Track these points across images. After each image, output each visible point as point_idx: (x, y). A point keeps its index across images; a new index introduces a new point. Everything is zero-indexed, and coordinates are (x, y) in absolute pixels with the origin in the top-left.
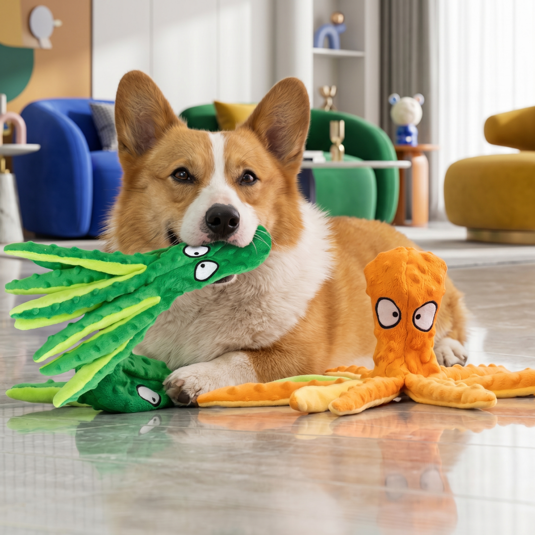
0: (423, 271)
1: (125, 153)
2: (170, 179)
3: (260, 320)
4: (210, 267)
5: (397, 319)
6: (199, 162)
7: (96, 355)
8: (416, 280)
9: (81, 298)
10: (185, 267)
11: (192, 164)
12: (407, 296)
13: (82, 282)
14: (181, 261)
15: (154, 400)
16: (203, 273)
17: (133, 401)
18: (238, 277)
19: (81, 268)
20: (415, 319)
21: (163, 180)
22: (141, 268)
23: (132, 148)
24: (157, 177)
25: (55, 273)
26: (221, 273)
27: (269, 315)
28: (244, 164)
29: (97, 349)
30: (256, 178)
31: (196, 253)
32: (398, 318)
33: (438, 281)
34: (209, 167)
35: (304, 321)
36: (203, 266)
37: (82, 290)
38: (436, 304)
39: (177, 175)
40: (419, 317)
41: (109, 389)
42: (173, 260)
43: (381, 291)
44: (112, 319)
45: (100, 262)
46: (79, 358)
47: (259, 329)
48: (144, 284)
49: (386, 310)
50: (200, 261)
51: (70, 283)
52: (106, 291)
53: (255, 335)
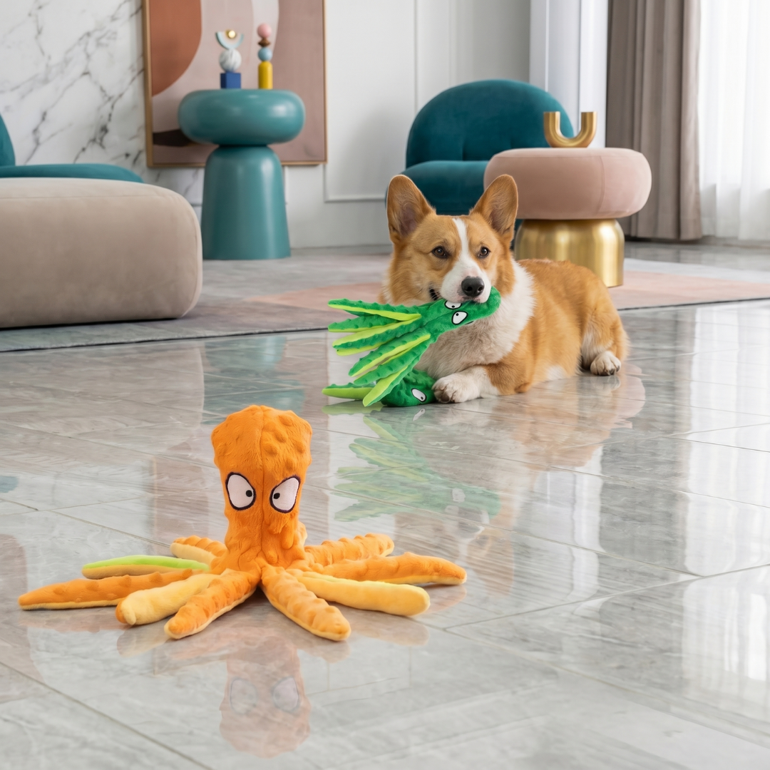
0: (280, 439)
1: (395, 233)
2: (431, 254)
3: (489, 347)
4: (462, 315)
5: (251, 499)
6: (451, 242)
7: (390, 372)
8: (272, 452)
9: (379, 336)
10: (446, 315)
11: (445, 242)
12: (262, 472)
13: (379, 325)
14: (444, 311)
15: (422, 398)
16: (457, 319)
17: (410, 400)
18: (477, 322)
19: (378, 316)
20: (273, 499)
21: (426, 254)
22: (417, 316)
23: (399, 229)
24: (420, 252)
25: (361, 318)
26: (468, 320)
27: (494, 343)
28: (482, 243)
29: (391, 369)
30: (488, 251)
31: (453, 307)
32: (252, 497)
33: (300, 450)
34: (458, 246)
35: (517, 345)
36: (457, 315)
37: (381, 330)
38: (299, 479)
39: (436, 251)
40: (277, 496)
41: (396, 393)
42: (439, 311)
43: (232, 465)
44: (400, 349)
45: (391, 312)
46: (379, 375)
47: (490, 352)
48: (420, 326)
49: (239, 489)
50: (455, 311)
51: (371, 325)
52: (396, 331)
53: (486, 356)
